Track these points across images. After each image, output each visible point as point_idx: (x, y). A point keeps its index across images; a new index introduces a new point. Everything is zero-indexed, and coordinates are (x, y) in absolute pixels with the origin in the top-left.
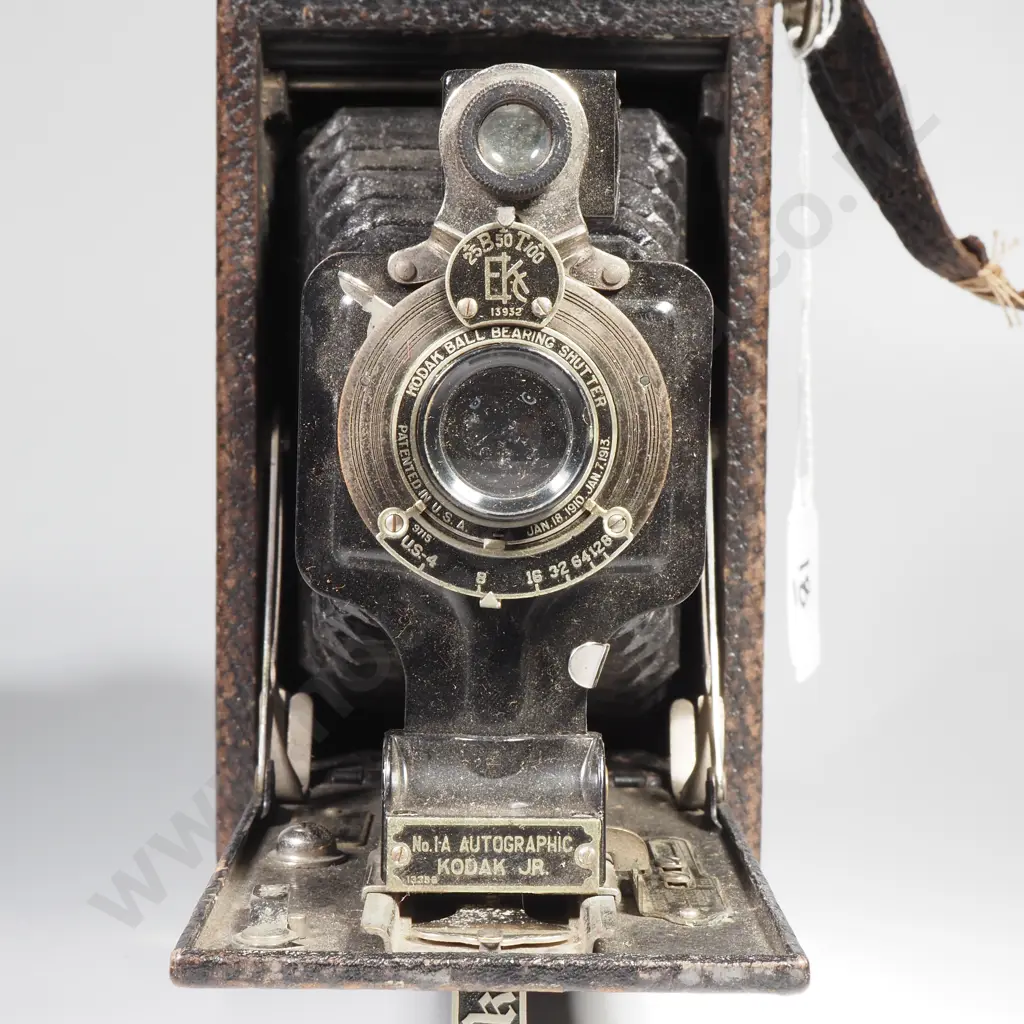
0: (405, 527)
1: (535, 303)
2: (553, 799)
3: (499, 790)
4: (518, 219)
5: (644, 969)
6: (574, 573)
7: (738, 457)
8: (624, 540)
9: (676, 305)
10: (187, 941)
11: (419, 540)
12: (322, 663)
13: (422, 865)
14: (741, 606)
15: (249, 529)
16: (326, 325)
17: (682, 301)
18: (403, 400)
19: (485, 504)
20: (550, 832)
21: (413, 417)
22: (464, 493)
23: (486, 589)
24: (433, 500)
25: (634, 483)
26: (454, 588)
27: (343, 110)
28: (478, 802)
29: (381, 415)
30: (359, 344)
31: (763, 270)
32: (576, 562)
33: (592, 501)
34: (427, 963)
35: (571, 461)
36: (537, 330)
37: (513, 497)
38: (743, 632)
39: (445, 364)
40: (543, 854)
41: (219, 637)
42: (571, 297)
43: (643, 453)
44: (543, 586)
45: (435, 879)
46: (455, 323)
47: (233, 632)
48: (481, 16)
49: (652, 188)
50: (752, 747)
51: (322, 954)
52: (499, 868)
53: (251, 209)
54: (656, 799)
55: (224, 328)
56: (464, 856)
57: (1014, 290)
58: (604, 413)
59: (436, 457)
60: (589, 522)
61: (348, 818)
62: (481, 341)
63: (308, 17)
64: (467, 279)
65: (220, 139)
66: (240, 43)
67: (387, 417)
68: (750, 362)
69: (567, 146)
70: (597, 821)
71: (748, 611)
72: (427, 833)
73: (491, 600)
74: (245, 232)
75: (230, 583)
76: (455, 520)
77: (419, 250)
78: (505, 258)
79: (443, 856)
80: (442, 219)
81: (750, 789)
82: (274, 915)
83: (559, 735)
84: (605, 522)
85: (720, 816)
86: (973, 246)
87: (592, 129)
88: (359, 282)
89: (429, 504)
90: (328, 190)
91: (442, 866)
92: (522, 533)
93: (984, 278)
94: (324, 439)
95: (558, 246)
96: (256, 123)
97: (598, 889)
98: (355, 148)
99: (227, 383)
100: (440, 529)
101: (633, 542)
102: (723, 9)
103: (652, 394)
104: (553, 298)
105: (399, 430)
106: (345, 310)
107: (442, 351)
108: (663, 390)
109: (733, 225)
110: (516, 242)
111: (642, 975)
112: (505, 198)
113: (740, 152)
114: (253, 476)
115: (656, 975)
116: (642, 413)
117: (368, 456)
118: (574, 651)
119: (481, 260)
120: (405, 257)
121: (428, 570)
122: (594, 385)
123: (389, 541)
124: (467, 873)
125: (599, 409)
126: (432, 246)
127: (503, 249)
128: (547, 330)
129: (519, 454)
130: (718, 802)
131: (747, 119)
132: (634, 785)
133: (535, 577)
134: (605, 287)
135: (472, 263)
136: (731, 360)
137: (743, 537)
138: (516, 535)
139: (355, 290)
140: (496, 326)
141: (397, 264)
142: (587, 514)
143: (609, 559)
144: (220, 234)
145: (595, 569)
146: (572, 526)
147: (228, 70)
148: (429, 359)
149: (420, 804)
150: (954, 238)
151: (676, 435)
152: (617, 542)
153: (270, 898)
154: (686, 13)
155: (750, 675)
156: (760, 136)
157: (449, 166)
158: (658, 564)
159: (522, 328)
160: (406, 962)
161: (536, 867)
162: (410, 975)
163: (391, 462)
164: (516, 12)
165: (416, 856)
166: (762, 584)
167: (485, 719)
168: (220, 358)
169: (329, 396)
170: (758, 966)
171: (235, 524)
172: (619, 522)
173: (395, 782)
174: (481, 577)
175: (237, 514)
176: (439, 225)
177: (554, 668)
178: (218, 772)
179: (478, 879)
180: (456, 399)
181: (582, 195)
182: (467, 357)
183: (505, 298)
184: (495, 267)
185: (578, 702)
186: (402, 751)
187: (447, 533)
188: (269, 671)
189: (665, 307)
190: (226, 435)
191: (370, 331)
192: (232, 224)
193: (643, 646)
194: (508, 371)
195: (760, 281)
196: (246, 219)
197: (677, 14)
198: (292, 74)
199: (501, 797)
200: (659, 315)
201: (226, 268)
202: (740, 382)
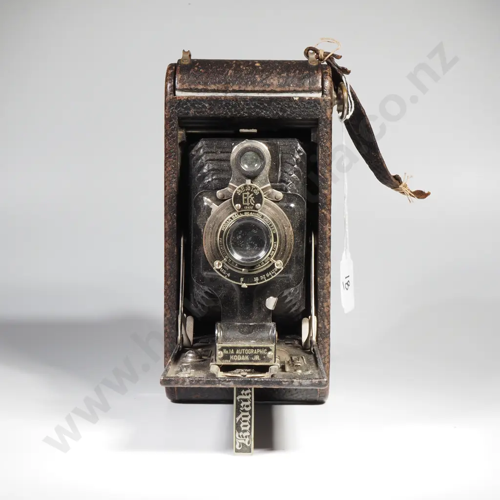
0: (221, 266)
1: (256, 205)
2: (262, 340)
3: (247, 338)
4: (252, 183)
5: (284, 382)
6: (267, 278)
7: (322, 244)
8: (281, 269)
9: (295, 205)
10: (164, 375)
11: (225, 269)
12: (197, 307)
13: (226, 357)
14: (323, 289)
15: (175, 266)
16: (200, 211)
17: (297, 204)
18: (221, 232)
19: (243, 259)
20: (261, 348)
21: (223, 236)
22: (237, 257)
23: (243, 282)
24: (229, 258)
25: (283, 254)
26: (234, 282)
27: (202, 139)
28: (241, 341)
29: (215, 235)
30: (209, 216)
31: (329, 188)
32: (268, 275)
33: (272, 258)
34: (227, 380)
35: (266, 248)
36: (257, 213)
37: (250, 258)
38: (324, 297)
39: (232, 222)
40: (259, 354)
41: (165, 299)
42: (266, 204)
43: (286, 246)
44: (258, 282)
45: (229, 361)
46: (235, 211)
47: (170, 297)
48: (244, 112)
49: (294, 165)
50: (327, 332)
51: (200, 378)
52: (247, 358)
53: (175, 170)
54: (297, 347)
55: (167, 206)
56: (237, 355)
57: (411, 192)
58: (275, 235)
59: (230, 247)
60: (271, 264)
61: (205, 351)
62: (242, 215)
63: (192, 113)
64: (238, 199)
65: (166, 149)
66: (172, 120)
67: (217, 236)
68: (325, 216)
69: (265, 163)
70: (273, 345)
71: (325, 291)
72: (228, 348)
73: (245, 285)
74: (173, 177)
75: (169, 283)
76: (235, 264)
77: (225, 190)
78: (248, 193)
79: (232, 355)
80: (231, 182)
81: (326, 345)
82: (186, 370)
83: (264, 323)
84: (275, 264)
85: (313, 349)
86: (397, 178)
87: (272, 158)
88: (209, 200)
89: (228, 260)
90: (198, 167)
91: (231, 357)
92: (253, 267)
93: (401, 188)
94: (199, 242)
95: (262, 190)
96: (176, 145)
97: (274, 364)
98: (206, 153)
99: (168, 222)
100: (231, 266)
101: (283, 270)
102: (316, 110)
103: (288, 229)
104: (261, 204)
105: (220, 240)
106: (205, 206)
107: (231, 218)
108: (291, 229)
109: (320, 174)
110: (251, 189)
111: (283, 383)
112: (248, 177)
113: (322, 152)
114: (176, 250)
115: (287, 383)
116: (285, 235)
117: (211, 247)
118: (267, 299)
119: (242, 194)
120: (221, 192)
121: (227, 277)
122: (272, 227)
123: (217, 269)
124: (238, 359)
125: (274, 234)
126: (228, 189)
127: (248, 191)
128: (260, 212)
129: (252, 246)
130: (313, 346)
131: (324, 143)
132: (291, 344)
133: (256, 279)
134: (276, 200)
135: (239, 194)
136: (320, 215)
137: (323, 269)
138: (252, 268)
139: (208, 202)
140: (246, 212)
141: (219, 193)
142: (270, 262)
143: (276, 274)
144: (165, 178)
145: (273, 277)
146: (266, 265)
147: (168, 129)
148: (228, 220)
149: (226, 341)
150: (391, 176)
151: (295, 240)
152: (279, 270)
153: (185, 366)
154: (306, 111)
155: (326, 310)
156: (328, 148)
157: (233, 168)
158: (291, 276)
159: (253, 212)
160: (222, 379)
161: (257, 358)
162: (223, 383)
163: (217, 248)
164: (254, 111)
165: (225, 355)
166: (330, 283)
167: (243, 319)
168: (165, 215)
169: (201, 230)
170: (314, 381)
171: (170, 265)
172: (279, 264)
173: (219, 335)
174: (242, 279)
175: (171, 262)
176: (230, 184)
177: (262, 304)
178: (165, 340)
179: (241, 361)
180: (235, 231)
181: (269, 175)
182: (238, 220)
183: (248, 204)
184: (246, 196)
185: (269, 314)
186: (221, 327)
187: (232, 267)
188: (181, 309)
189: (292, 205)
190: (167, 238)
191: (212, 213)
192: (169, 175)
193: (291, 300)
194: (249, 224)
195: (328, 192)
196: (174, 173)
197: (303, 111)
198: (187, 128)
199: (248, 340)
200: (291, 207)
201: (167, 188)
202: (322, 221)
